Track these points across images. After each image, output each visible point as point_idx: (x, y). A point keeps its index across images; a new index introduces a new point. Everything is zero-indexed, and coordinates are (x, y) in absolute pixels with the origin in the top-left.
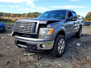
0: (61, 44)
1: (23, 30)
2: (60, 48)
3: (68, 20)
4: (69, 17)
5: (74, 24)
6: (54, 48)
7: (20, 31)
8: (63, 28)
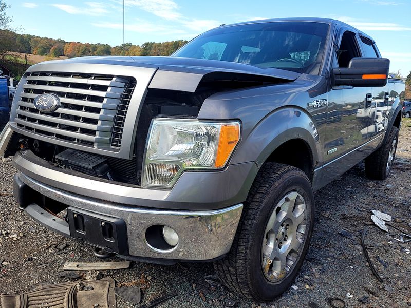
0: (288, 221)
1: (54, 124)
3: (333, 81)
4: (343, 62)
5: (368, 104)
6: (242, 249)
8: (306, 122)
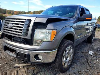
1: (12, 31)
2: (66, 59)
5: (87, 25)
7: (8, 33)
8: (72, 30)
